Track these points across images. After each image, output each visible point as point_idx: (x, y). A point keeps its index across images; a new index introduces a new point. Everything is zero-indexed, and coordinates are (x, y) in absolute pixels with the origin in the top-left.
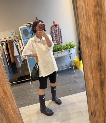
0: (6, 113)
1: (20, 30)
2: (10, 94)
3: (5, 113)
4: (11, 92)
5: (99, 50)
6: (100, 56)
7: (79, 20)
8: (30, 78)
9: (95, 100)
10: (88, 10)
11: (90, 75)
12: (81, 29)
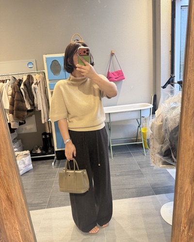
0: (9, 239)
1: (45, 61)
2: (20, 204)
3: (7, 239)
4: (23, 201)
7: (188, 73)
8: (54, 154)
9: (188, 232)
11: (187, 187)
12: (189, 93)
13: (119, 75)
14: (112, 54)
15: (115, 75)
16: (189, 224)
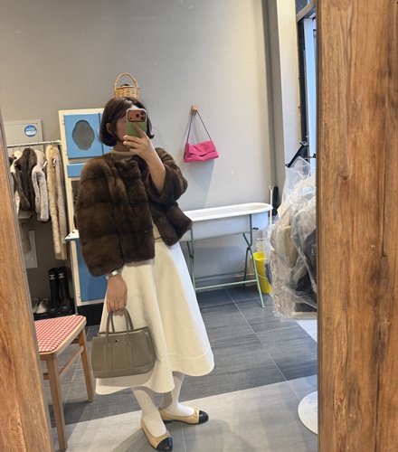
1: (61, 122)
5: (379, 226)
6: (380, 248)
9: (348, 412)
10: (355, 83)
11: (338, 316)
12: (327, 145)
13: (208, 150)
14: (194, 112)
15: (200, 151)
16: (347, 393)
